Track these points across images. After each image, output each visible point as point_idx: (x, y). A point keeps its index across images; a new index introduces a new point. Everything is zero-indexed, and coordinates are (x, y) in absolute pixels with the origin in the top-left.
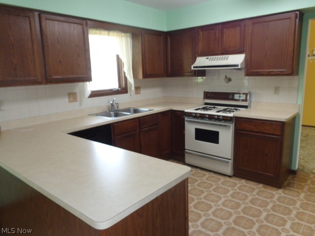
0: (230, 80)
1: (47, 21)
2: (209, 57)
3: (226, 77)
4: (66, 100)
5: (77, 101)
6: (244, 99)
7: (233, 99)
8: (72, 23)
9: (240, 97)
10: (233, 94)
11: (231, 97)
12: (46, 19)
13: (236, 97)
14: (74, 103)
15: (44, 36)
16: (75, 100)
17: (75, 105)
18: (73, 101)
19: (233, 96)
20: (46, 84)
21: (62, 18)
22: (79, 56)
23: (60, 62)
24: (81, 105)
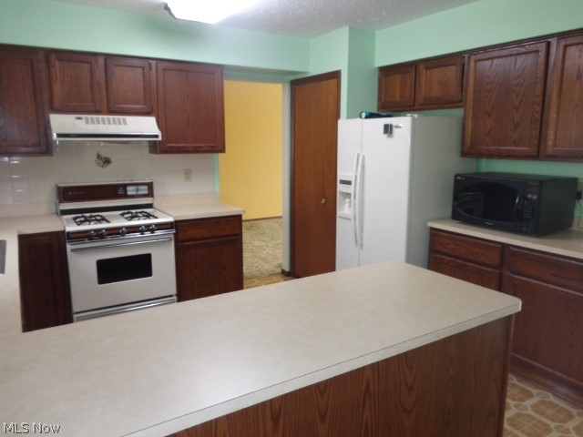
0: (107, 161)
2: (83, 116)
3: (99, 156)
6: (146, 192)
7: (126, 196)
9: (138, 190)
10: (125, 186)
11: (121, 192)
13: (131, 190)
19: (126, 191)
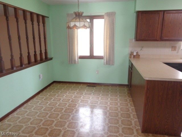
1: (167, 14)
4: (170, 49)
5: (176, 51)
8: (179, 13)
12: (167, 13)
14: (174, 51)
15: (164, 21)
16: (175, 50)
17: (175, 53)
18: (173, 50)
20: (160, 41)
21: (174, 12)
22: (180, 28)
23: (169, 32)
24: (177, 53)
